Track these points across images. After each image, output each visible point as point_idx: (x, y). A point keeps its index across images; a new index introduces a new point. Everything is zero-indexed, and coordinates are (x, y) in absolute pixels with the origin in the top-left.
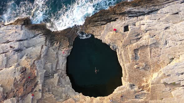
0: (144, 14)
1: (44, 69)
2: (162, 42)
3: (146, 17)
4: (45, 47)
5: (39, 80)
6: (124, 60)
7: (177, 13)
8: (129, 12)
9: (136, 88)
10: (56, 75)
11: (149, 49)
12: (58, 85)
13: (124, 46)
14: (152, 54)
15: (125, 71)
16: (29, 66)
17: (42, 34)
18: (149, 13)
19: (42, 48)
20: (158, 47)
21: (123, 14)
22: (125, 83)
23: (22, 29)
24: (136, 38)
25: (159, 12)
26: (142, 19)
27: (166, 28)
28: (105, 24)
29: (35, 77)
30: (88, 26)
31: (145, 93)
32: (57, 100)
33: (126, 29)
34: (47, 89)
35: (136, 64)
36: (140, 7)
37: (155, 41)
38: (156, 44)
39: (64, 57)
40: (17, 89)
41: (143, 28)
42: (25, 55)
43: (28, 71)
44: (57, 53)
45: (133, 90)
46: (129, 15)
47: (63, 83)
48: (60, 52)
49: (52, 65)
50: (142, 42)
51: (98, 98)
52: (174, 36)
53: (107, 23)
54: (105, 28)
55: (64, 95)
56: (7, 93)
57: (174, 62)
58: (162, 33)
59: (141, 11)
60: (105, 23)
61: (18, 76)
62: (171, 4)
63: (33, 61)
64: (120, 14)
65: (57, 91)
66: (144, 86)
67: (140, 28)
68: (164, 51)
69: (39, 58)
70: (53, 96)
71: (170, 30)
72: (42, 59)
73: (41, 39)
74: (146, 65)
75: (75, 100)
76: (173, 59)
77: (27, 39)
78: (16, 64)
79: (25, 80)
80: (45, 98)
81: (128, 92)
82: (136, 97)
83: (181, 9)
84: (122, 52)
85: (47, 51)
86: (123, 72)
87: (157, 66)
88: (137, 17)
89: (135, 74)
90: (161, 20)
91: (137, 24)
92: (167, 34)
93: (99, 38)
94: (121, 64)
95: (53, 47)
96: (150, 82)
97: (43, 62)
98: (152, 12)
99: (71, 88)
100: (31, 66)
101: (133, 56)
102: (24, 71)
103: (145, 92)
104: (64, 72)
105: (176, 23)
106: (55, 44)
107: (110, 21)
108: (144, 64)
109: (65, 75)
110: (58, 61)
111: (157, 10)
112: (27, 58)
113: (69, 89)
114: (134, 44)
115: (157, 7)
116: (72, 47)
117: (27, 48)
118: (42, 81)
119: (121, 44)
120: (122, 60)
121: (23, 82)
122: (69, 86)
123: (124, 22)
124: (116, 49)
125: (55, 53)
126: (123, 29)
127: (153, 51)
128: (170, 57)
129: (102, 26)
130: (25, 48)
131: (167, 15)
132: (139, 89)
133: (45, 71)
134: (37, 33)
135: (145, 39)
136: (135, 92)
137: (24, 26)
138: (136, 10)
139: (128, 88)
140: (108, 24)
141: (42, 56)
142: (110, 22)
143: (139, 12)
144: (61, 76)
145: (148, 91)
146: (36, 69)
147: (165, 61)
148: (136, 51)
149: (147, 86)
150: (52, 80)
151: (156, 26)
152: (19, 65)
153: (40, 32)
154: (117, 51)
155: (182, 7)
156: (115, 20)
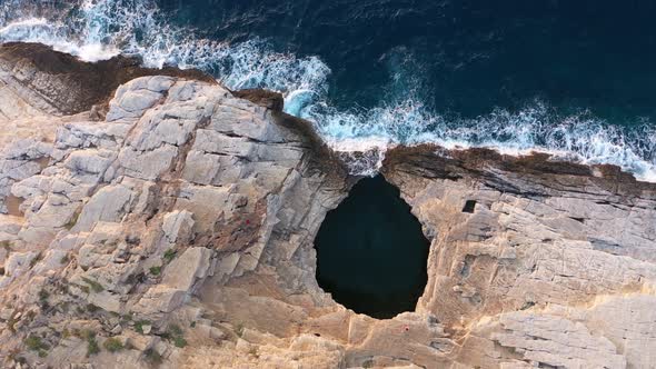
0: (516, 192)
1: (278, 215)
2: (527, 264)
3: (518, 200)
4: (295, 174)
5: (264, 235)
6: (439, 267)
7: (581, 220)
8: (490, 176)
9: (439, 329)
10: (295, 238)
11: (495, 266)
12: (292, 259)
13: (452, 240)
14: (498, 277)
15: (432, 287)
16: (256, 201)
17: (299, 144)
18: (526, 195)
19: (289, 173)
20: (513, 270)
21: (477, 174)
22: (423, 310)
23: (264, 118)
24: (481, 233)
25: (547, 201)
26: (508, 201)
27: (547, 240)
28: (430, 178)
29: (259, 226)
30: (396, 167)
31: (452, 345)
32: (281, 286)
33: (469, 206)
34: (270, 259)
35: (459, 284)
36: (515, 175)
37: (514, 256)
38: (512, 262)
39: (323, 210)
40: (219, 234)
41: (504, 219)
42: (254, 174)
43: (250, 210)
44: (313, 196)
45: (433, 329)
46: (488, 182)
47: (303, 260)
48: (319, 195)
49: (295, 215)
50: (489, 247)
51: (362, 316)
52: (554, 262)
53: (436, 178)
54: (429, 187)
55: (296, 283)
56: (196, 234)
57: (530, 311)
58: (534, 246)
59: (514, 184)
60: (433, 175)
61: (229, 210)
62: (578, 195)
63: (265, 193)
64: (470, 171)
65: (286, 269)
66: (455, 331)
67: (496, 217)
68: (524, 282)
69: (277, 191)
70: (277, 277)
71: (553, 247)
72: (281, 196)
73: (292, 153)
74: (477, 294)
75: (314, 301)
76: (533, 304)
77: (265, 142)
78: (232, 185)
79: (239, 223)
80: (260, 272)
81: (422, 329)
82: (432, 344)
83: (592, 214)
84: (443, 250)
85: (297, 182)
86: (427, 288)
87: (497, 305)
88: (502, 192)
89: (449, 301)
90: (543, 219)
91: (496, 206)
92: (543, 251)
93: (408, 200)
94: (430, 272)
95: (311, 180)
96: (469, 327)
97: (280, 203)
98: (534, 194)
99: (314, 275)
100: (259, 202)
101: (459, 265)
102: (242, 204)
103: (453, 342)
104: (311, 239)
105: (571, 238)
106: (316, 175)
107: (444, 175)
108: (473, 290)
109: (312, 245)
110: (308, 212)
111: (547, 196)
112: (257, 182)
113: (309, 275)
114: (472, 245)
115: (548, 190)
116: (347, 195)
117: (260, 159)
118: (267, 238)
119: (446, 233)
120: (436, 265)
121: (234, 226)
122: (311, 269)
123: (470, 192)
124: (431, 238)
125: (310, 193)
126: (463, 203)
127: (501, 272)
128: (529, 299)
129: (425, 180)
130: (256, 159)
131: (561, 215)
132: (445, 332)
133: (278, 220)
134: (290, 136)
135: (497, 244)
136: (435, 335)
137: (269, 112)
138: (506, 179)
139: (425, 321)
140: (438, 180)
141: (284, 188)
142: (444, 177)
143: (509, 185)
144: (303, 245)
145: (460, 343)
146: (265, 211)
147: (516, 303)
148: (469, 258)
149: (462, 333)
150: (285, 244)
151: (528, 228)
152: (236, 189)
153: (296, 138)
154: (433, 243)
155: (596, 211)
156: (455, 179)
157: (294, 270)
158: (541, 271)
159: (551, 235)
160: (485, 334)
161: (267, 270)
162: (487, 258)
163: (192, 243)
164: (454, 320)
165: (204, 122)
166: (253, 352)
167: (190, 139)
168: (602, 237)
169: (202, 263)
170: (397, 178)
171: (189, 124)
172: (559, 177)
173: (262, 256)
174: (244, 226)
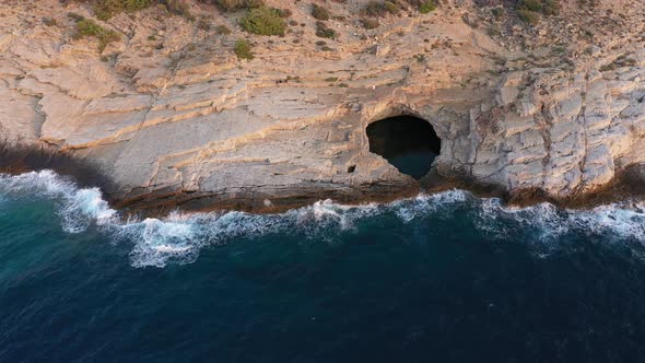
2: (309, 144)
3: (320, 178)
4: (472, 160)
5: (474, 123)
7: (276, 174)
10: (454, 132)
11: (329, 139)
12: (450, 124)
13: (359, 148)
14: (326, 135)
16: (488, 135)
19: (475, 159)
20: (317, 140)
23: (510, 182)
25: (300, 181)
26: (327, 176)
28: (382, 180)
29: (479, 124)
31: (347, 100)
33: (352, 169)
34: (464, 117)
37: (318, 146)
38: (319, 143)
39: (444, 153)
40: (500, 114)
42: (498, 148)
43: (489, 129)
47: (443, 126)
48: (450, 159)
49: (460, 144)
50: (335, 147)
52: (292, 148)
53: (378, 181)
54: (381, 176)
55: (443, 114)
58: (307, 153)
60: (381, 182)
61: (500, 123)
62: (281, 187)
63: (485, 141)
64: (356, 189)
65: (452, 117)
68: (310, 138)
69: (478, 147)
71: (294, 155)
72: (473, 147)
73: (480, 172)
78: (507, 136)
79: (491, 121)
80: (466, 110)
83: (269, 178)
85: (468, 158)
87: (323, 124)
93: (392, 167)
95: (459, 164)
96: (338, 110)
97: (473, 144)
100: (486, 135)
102: (495, 130)
104: (443, 140)
106: (457, 167)
109: (441, 137)
110: (452, 149)
112: (493, 144)
114: (346, 147)
116: (432, 165)
118: (471, 124)
119: (363, 152)
121: (493, 119)
122: (436, 125)
123: (353, 177)
125: (456, 157)
126: (356, 169)
129: (385, 179)
130: (501, 158)
133: (469, 136)
134: (487, 180)
137: (508, 188)
140: (376, 180)
141: (474, 151)
142: (373, 183)
144: (447, 134)
150: (459, 127)
152: (503, 135)
155: (268, 180)
156: (365, 184)
157: (448, 119)
158: (299, 144)
159: (297, 161)
160: (329, 107)
161: (464, 112)
162: (336, 141)
163: (512, 106)
164: (347, 114)
165: (546, 161)
166: (452, 77)
167: (548, 148)
168: (262, 167)
169: (501, 100)
170: (403, 178)
171: (555, 156)
172: (294, 194)
173: (469, 116)
174: (488, 122)
